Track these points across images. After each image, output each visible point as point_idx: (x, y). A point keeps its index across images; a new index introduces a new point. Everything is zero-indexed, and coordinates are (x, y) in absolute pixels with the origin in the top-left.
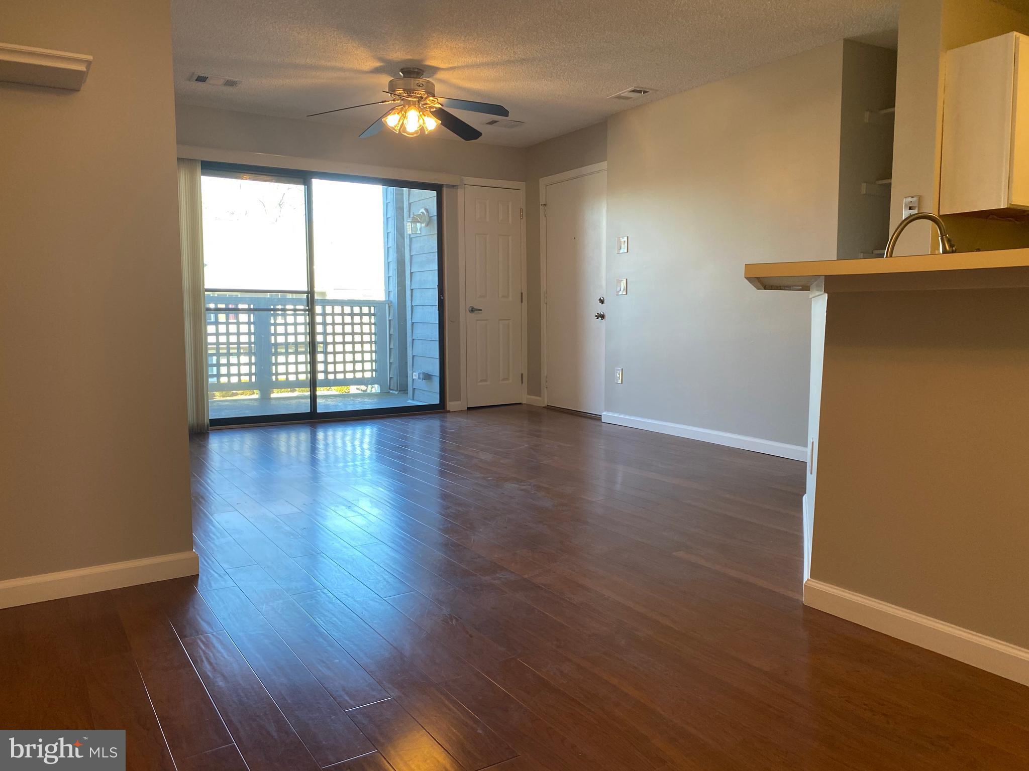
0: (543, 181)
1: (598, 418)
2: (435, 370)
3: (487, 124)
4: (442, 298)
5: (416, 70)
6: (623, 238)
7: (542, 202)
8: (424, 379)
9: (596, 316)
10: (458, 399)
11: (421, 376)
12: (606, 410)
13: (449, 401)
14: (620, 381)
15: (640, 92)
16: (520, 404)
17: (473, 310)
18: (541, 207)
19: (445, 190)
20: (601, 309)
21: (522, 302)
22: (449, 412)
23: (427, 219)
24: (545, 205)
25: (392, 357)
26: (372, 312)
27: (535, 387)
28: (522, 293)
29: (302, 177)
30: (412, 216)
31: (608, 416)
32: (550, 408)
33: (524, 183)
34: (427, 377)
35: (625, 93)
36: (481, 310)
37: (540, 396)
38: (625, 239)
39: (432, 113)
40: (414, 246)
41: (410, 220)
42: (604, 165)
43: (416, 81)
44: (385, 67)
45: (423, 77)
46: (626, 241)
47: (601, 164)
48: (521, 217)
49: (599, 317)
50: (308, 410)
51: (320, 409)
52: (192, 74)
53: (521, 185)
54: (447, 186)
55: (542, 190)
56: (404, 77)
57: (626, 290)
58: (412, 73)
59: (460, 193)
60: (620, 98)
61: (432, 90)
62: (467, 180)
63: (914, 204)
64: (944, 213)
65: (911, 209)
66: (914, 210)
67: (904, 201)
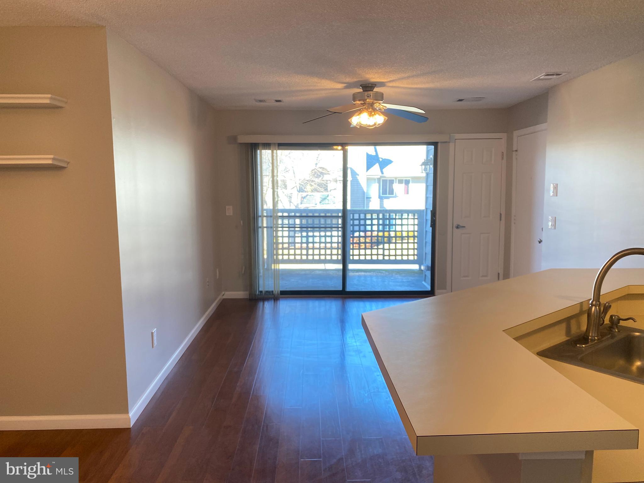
0: (516, 133)
3: (458, 101)
4: (434, 219)
5: (370, 85)
7: (515, 147)
9: (539, 241)
10: (444, 288)
13: (437, 290)
15: (553, 75)
18: (514, 154)
19: (439, 145)
20: (541, 236)
21: (501, 220)
24: (516, 151)
26: (416, 217)
28: (501, 214)
33: (506, 134)
35: (542, 77)
36: (464, 227)
39: (382, 113)
42: (547, 125)
43: (366, 93)
44: (349, 86)
45: (376, 90)
46: (556, 188)
47: (544, 124)
48: (503, 158)
49: (540, 242)
50: (341, 289)
51: (349, 288)
52: (255, 99)
53: (504, 135)
54: (441, 142)
55: (515, 140)
56: (364, 91)
57: (554, 225)
58: (368, 87)
59: (452, 145)
60: (542, 79)
61: (380, 97)
62: (457, 136)
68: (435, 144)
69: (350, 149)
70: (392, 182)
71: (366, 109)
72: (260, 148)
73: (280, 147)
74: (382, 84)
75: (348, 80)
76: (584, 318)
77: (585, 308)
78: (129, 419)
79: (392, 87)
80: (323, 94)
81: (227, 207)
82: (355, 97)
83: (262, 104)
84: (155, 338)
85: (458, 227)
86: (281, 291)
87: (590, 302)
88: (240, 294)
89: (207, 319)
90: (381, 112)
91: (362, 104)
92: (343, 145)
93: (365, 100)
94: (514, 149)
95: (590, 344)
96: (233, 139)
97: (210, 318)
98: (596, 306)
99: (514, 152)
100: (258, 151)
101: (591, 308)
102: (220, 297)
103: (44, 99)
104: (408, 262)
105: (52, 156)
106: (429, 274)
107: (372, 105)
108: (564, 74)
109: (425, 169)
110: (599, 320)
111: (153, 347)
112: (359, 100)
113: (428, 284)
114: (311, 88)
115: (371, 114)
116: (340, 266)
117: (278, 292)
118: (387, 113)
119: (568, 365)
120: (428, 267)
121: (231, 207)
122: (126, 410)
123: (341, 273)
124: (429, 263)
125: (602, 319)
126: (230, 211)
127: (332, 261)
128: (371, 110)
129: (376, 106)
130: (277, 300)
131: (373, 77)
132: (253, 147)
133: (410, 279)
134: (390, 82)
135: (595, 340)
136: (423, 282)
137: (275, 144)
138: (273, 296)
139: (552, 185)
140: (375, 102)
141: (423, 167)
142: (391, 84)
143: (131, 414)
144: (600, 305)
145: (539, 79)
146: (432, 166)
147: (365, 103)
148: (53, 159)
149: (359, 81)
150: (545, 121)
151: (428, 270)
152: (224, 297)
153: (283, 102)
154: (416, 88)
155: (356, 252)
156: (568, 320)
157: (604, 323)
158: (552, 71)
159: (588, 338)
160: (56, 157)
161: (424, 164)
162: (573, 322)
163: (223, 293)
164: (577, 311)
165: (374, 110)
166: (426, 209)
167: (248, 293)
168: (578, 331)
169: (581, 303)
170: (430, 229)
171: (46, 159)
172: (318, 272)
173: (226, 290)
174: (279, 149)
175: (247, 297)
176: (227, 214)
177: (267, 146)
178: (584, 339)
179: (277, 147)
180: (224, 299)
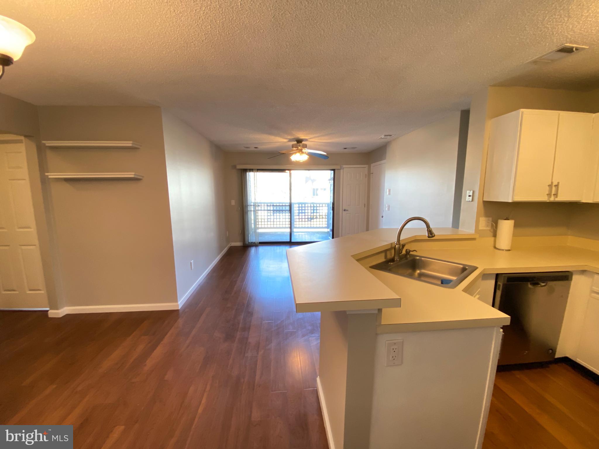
0: (372, 165)
3: (344, 149)
4: (334, 207)
19: (336, 171)
20: (383, 214)
21: (365, 207)
24: (372, 173)
26: (326, 206)
28: (365, 204)
36: (347, 210)
43: (298, 144)
44: (290, 140)
45: (303, 142)
46: (390, 191)
47: (385, 160)
48: (366, 177)
49: (382, 217)
50: (289, 240)
51: (293, 241)
52: (244, 147)
53: (366, 166)
54: (337, 169)
55: (372, 167)
56: (297, 143)
57: (389, 209)
58: (299, 141)
59: (342, 171)
60: (383, 138)
61: (305, 146)
62: (344, 166)
63: (471, 194)
64: (485, 199)
65: (470, 196)
66: (471, 198)
67: (468, 192)
68: (334, 170)
69: (292, 172)
70: (317, 189)
71: (299, 152)
72: (248, 171)
73: (258, 171)
74: (306, 140)
75: (289, 137)
76: (393, 251)
77: (393, 246)
78: (178, 305)
79: (312, 141)
80: (277, 145)
81: (232, 201)
82: (293, 146)
83: (248, 149)
84: (192, 265)
85: (345, 210)
86: (259, 242)
87: (396, 243)
88: (239, 244)
89: (222, 256)
90: (306, 154)
91: (296, 149)
92: (290, 170)
93: (298, 148)
94: (371, 173)
95: (395, 262)
96: (234, 167)
97: (223, 256)
98: (398, 245)
99: (371, 174)
100: (247, 173)
101: (396, 246)
102: (229, 245)
103: (129, 144)
104: (322, 228)
105: (134, 173)
106: (331, 233)
107: (301, 150)
108: (393, 135)
109: (330, 183)
110: (400, 251)
111: (191, 269)
112: (295, 148)
113: (331, 238)
114: (271, 141)
115: (301, 154)
116: (289, 230)
117: (258, 243)
118: (310, 154)
119: (388, 273)
120: (331, 229)
121: (234, 201)
122: (176, 301)
123: (289, 234)
124: (331, 228)
125: (401, 251)
126: (233, 203)
127: (285, 228)
128: (301, 153)
129: (304, 150)
130: (257, 246)
131: (301, 136)
132: (245, 171)
133: (324, 235)
134: (311, 138)
135: (398, 260)
136: (329, 237)
137: (255, 169)
138: (255, 245)
139: (388, 190)
140: (303, 148)
141: (329, 181)
142: (311, 140)
143: (179, 303)
144: (400, 244)
145: (381, 138)
146: (333, 181)
147: (298, 149)
148: (135, 175)
149: (295, 138)
150: (385, 159)
151: (331, 231)
152: (231, 245)
153: (259, 148)
154: (323, 142)
155: (297, 223)
156: (386, 251)
157: (402, 253)
158: (387, 134)
159: (394, 260)
160: (136, 174)
161: (330, 180)
162: (388, 253)
163: (231, 243)
164: (389, 247)
165: (303, 153)
166: (331, 202)
167: (242, 243)
168: (391, 257)
169: (392, 244)
170: (332, 211)
171: (130, 175)
172: (279, 233)
173: (232, 242)
174: (257, 172)
175: (242, 245)
176: (232, 204)
177: (251, 170)
178: (392, 260)
179: (256, 170)
180: (231, 246)
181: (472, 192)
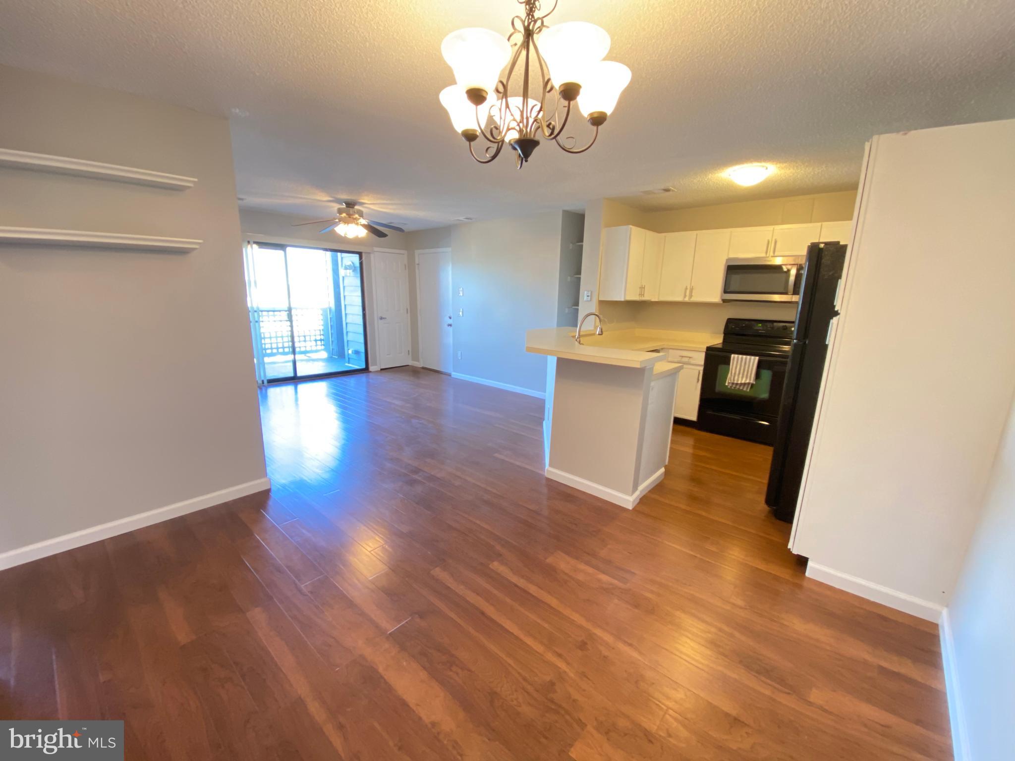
0: (417, 252)
1: (450, 375)
2: (362, 349)
4: (364, 312)
5: (353, 203)
6: (460, 288)
7: (417, 262)
8: (355, 354)
9: (447, 325)
10: (375, 364)
11: (354, 352)
12: (454, 371)
13: (371, 366)
14: (460, 358)
15: (468, 219)
16: (408, 365)
17: (381, 318)
18: (417, 266)
19: (364, 255)
20: (450, 322)
21: (407, 314)
22: (371, 372)
23: (353, 268)
24: (418, 264)
25: (333, 337)
27: (416, 357)
28: (407, 310)
29: (282, 247)
30: (344, 265)
31: (455, 375)
32: (424, 368)
33: (407, 251)
34: (357, 352)
35: (461, 218)
36: (386, 318)
37: (419, 362)
38: (462, 289)
39: (363, 226)
40: (345, 281)
41: (343, 268)
42: (449, 249)
45: (357, 207)
48: (405, 269)
49: (450, 325)
50: (291, 374)
54: (365, 253)
55: (416, 256)
56: (347, 207)
58: (350, 204)
59: (372, 256)
62: (376, 249)
63: (589, 295)
64: (601, 299)
65: (588, 296)
66: (589, 298)
67: (586, 292)
68: (360, 254)
74: (362, 204)
105: (201, 241)
116: (292, 357)
123: (293, 364)
148: (200, 244)
181: (590, 292)
